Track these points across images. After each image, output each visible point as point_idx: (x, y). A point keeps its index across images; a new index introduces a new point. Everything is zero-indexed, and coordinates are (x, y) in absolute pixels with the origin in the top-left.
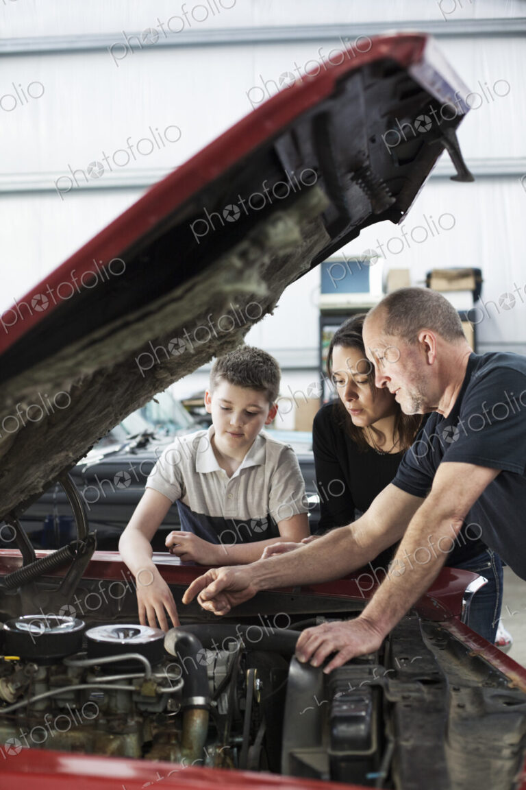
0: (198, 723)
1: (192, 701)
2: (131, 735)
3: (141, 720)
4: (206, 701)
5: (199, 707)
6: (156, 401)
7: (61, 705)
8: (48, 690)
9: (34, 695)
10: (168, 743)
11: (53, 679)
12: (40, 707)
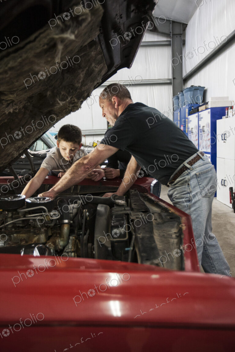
0: (66, 229)
1: (64, 221)
2: (42, 234)
3: (46, 229)
4: (68, 221)
5: (66, 223)
6: (54, 127)
7: (17, 225)
8: (12, 220)
9: (7, 222)
10: (56, 236)
11: (14, 216)
12: (10, 226)
